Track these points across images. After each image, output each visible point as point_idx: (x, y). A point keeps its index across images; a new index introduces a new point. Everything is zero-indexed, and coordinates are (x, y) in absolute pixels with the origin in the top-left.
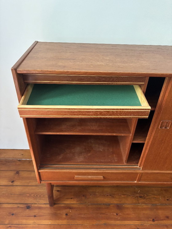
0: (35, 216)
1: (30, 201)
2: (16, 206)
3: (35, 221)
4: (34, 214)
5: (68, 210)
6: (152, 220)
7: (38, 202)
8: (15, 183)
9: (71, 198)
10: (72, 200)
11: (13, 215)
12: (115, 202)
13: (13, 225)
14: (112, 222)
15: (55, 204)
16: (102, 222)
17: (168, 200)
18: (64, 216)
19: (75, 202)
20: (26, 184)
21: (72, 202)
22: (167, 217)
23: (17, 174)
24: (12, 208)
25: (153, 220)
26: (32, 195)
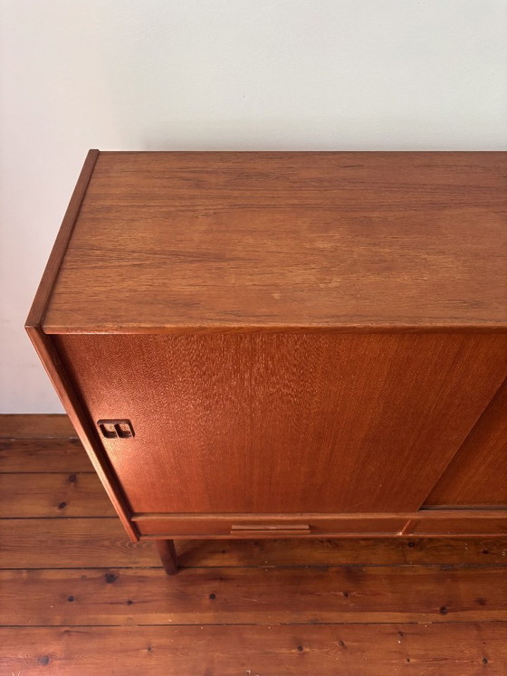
0: (130, 603)
1: (113, 560)
2: (76, 575)
3: (131, 616)
4: (126, 598)
5: (216, 584)
6: (438, 609)
7: (135, 563)
8: (70, 510)
9: (224, 552)
10: (226, 556)
11: (71, 599)
12: (343, 561)
13: (75, 629)
14: (333, 616)
15: (179, 568)
16: (308, 616)
17: (485, 552)
18: (206, 601)
19: (233, 562)
20: (99, 513)
21: (226, 563)
22: (482, 603)
23: (73, 484)
24: (66, 581)
25: (443, 611)
26: (119, 543)
